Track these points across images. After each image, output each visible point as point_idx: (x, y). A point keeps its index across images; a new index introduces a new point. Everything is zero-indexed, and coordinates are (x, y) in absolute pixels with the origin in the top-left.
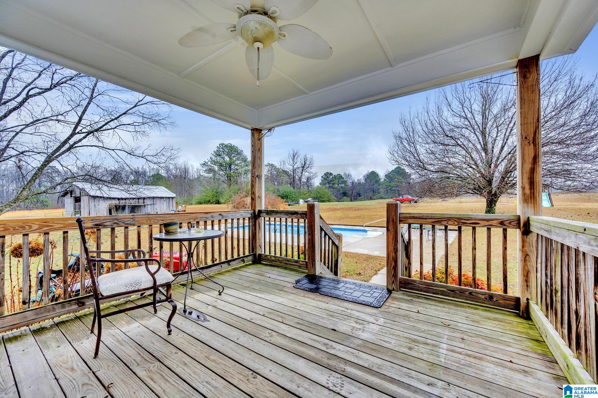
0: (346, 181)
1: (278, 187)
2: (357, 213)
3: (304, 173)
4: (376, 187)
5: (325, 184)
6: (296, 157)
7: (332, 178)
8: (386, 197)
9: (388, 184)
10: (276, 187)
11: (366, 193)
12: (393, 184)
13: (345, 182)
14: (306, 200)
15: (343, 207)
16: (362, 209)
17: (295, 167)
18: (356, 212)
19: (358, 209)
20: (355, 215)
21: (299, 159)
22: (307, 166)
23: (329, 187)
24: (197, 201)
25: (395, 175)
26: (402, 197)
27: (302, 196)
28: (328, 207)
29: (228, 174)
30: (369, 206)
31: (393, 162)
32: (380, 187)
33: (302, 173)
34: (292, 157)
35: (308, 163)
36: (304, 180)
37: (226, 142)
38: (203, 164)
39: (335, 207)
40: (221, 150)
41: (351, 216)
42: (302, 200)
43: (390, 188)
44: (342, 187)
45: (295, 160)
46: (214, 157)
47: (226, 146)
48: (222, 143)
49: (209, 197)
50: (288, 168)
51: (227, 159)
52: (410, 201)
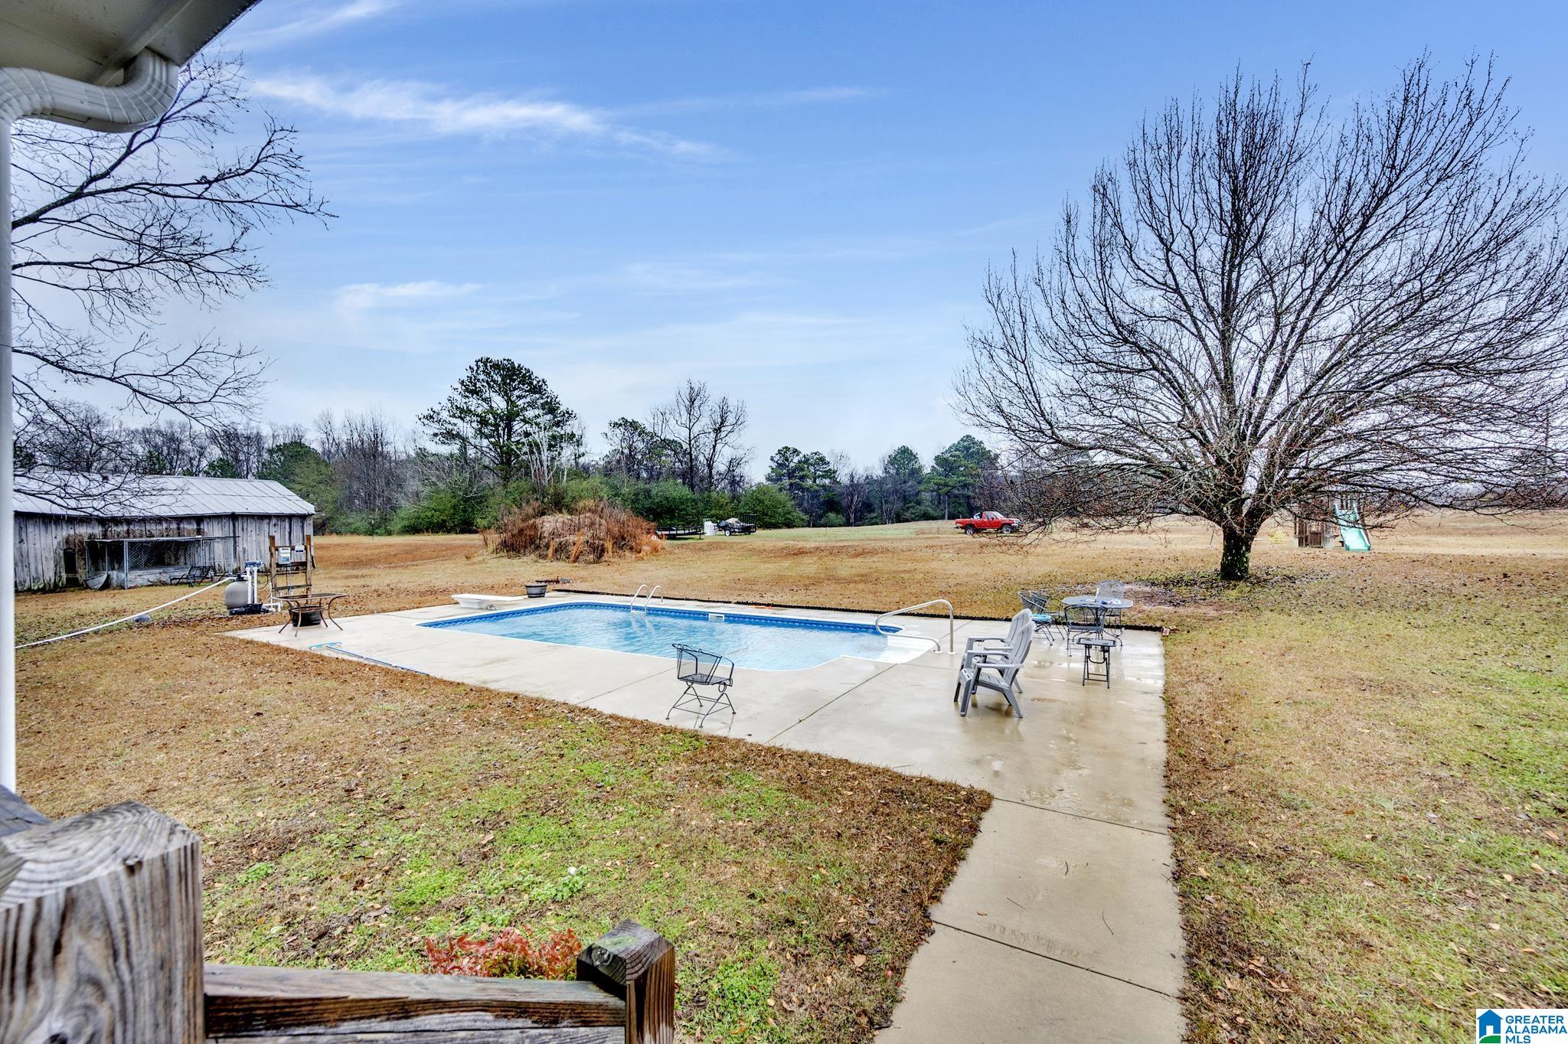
0: (835, 472)
1: (648, 486)
2: (859, 565)
3: (719, 447)
4: (911, 486)
5: (779, 479)
6: (697, 403)
7: (799, 462)
8: (936, 514)
9: (941, 480)
10: (641, 485)
11: (886, 502)
12: (953, 479)
13: (830, 474)
14: (723, 524)
15: (823, 545)
16: (873, 552)
17: (696, 430)
18: (859, 560)
19: (862, 553)
20: (853, 571)
21: (705, 409)
22: (729, 428)
23: (791, 485)
24: (406, 523)
25: (959, 457)
26: (981, 516)
27: (713, 512)
28: (781, 544)
29: (501, 448)
30: (893, 540)
31: (966, 416)
32: (922, 487)
33: (714, 447)
34: (687, 403)
35: (731, 419)
36: (720, 466)
37: (496, 357)
38: (426, 417)
39: (800, 544)
40: (482, 377)
41: (844, 573)
42: (710, 523)
43: (946, 489)
44: (824, 486)
45: (696, 412)
46: (459, 398)
47: (496, 366)
48: (485, 356)
49: (442, 512)
50: (676, 432)
51: (499, 403)
52: (1000, 527)
